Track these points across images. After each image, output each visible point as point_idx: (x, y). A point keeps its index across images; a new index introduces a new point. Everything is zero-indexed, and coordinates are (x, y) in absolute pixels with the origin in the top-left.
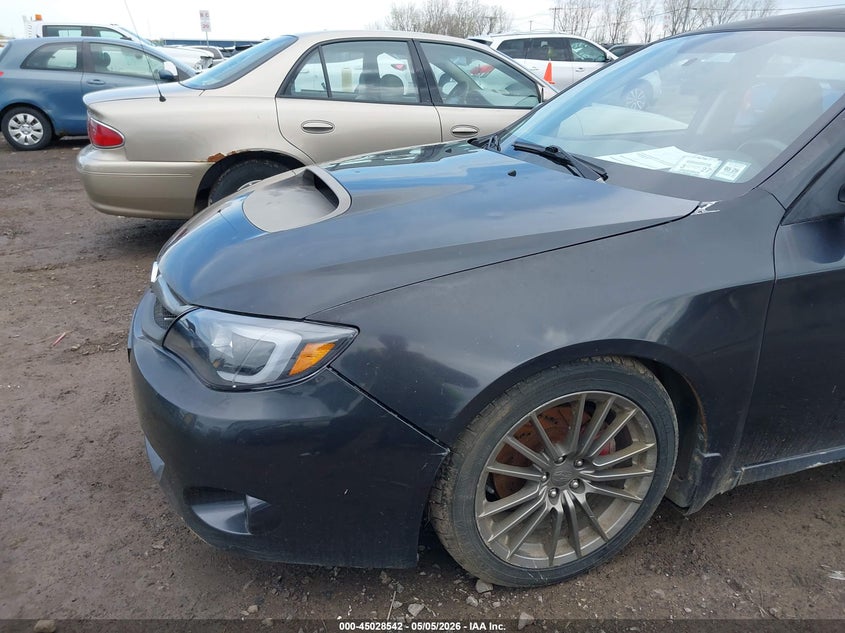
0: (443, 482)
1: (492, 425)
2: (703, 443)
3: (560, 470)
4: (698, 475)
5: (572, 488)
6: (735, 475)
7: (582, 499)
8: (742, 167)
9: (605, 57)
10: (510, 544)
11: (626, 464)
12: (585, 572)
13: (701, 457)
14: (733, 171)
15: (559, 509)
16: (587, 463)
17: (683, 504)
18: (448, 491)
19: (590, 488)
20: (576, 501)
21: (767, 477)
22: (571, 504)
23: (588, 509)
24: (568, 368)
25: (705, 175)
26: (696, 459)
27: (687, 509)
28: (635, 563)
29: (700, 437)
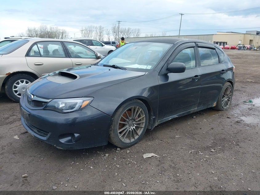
0: (111, 126)
1: (119, 113)
2: (152, 115)
3: (130, 122)
4: (152, 121)
5: (132, 126)
6: (158, 122)
7: (134, 128)
8: (151, 66)
9: (102, 45)
10: (123, 138)
11: (140, 120)
12: (136, 143)
13: (152, 118)
14: (149, 67)
15: (131, 130)
16: (134, 120)
17: (150, 128)
18: (113, 127)
19: (135, 125)
20: (133, 128)
21: (163, 122)
22: (133, 129)
23: (135, 129)
24: (130, 102)
25: (145, 68)
26: (151, 118)
27: (151, 129)
28: (144, 141)
29: (152, 114)
